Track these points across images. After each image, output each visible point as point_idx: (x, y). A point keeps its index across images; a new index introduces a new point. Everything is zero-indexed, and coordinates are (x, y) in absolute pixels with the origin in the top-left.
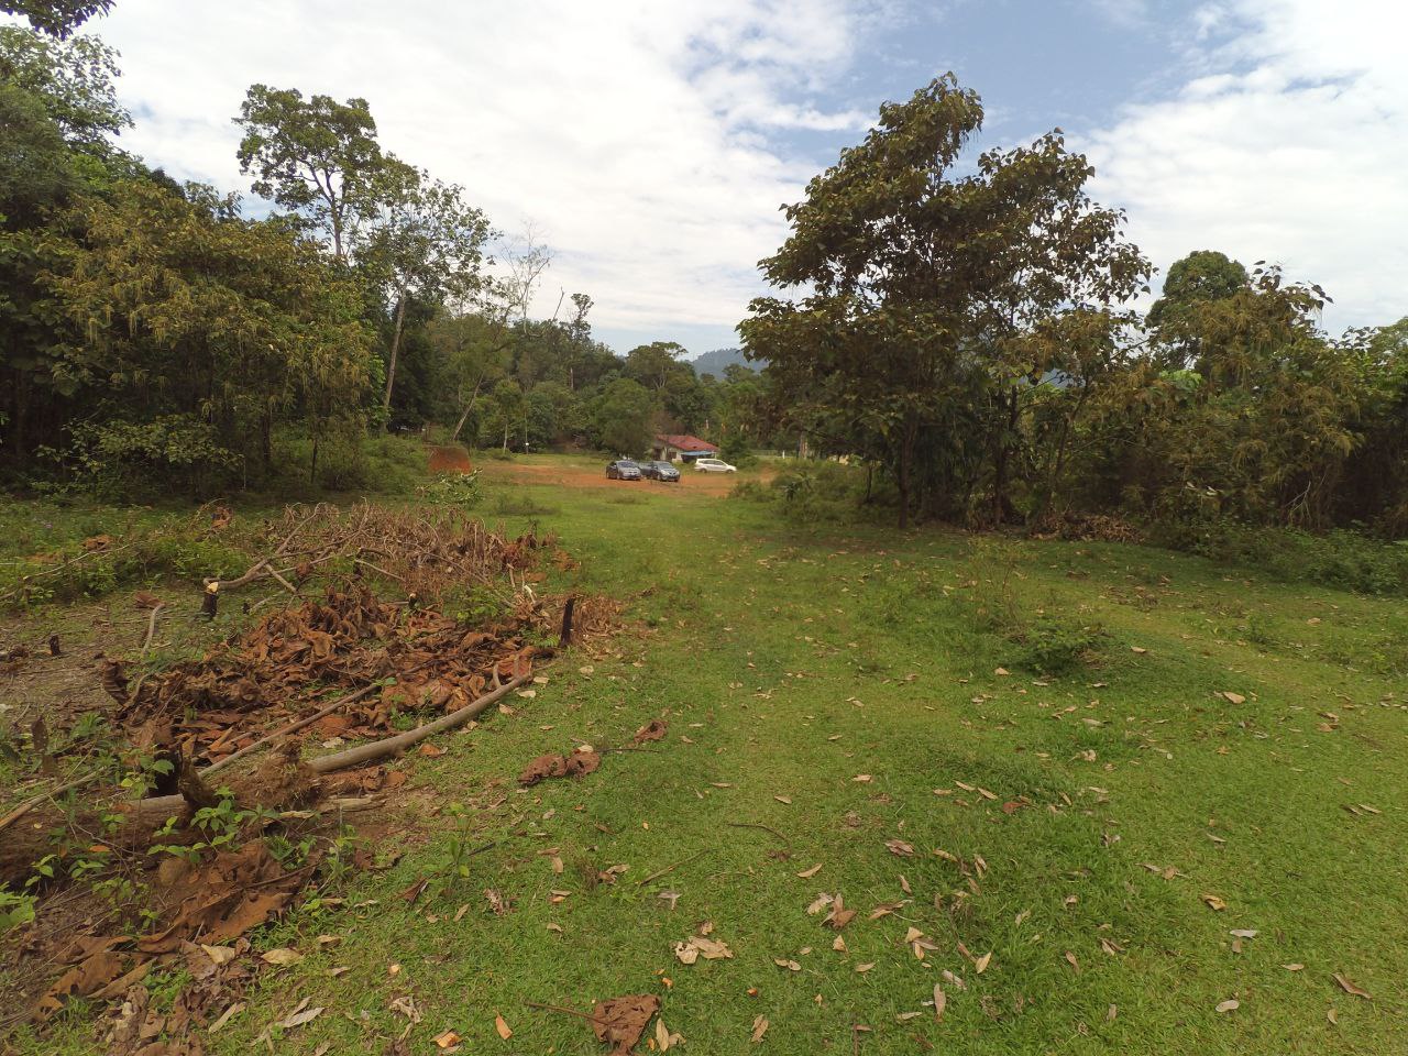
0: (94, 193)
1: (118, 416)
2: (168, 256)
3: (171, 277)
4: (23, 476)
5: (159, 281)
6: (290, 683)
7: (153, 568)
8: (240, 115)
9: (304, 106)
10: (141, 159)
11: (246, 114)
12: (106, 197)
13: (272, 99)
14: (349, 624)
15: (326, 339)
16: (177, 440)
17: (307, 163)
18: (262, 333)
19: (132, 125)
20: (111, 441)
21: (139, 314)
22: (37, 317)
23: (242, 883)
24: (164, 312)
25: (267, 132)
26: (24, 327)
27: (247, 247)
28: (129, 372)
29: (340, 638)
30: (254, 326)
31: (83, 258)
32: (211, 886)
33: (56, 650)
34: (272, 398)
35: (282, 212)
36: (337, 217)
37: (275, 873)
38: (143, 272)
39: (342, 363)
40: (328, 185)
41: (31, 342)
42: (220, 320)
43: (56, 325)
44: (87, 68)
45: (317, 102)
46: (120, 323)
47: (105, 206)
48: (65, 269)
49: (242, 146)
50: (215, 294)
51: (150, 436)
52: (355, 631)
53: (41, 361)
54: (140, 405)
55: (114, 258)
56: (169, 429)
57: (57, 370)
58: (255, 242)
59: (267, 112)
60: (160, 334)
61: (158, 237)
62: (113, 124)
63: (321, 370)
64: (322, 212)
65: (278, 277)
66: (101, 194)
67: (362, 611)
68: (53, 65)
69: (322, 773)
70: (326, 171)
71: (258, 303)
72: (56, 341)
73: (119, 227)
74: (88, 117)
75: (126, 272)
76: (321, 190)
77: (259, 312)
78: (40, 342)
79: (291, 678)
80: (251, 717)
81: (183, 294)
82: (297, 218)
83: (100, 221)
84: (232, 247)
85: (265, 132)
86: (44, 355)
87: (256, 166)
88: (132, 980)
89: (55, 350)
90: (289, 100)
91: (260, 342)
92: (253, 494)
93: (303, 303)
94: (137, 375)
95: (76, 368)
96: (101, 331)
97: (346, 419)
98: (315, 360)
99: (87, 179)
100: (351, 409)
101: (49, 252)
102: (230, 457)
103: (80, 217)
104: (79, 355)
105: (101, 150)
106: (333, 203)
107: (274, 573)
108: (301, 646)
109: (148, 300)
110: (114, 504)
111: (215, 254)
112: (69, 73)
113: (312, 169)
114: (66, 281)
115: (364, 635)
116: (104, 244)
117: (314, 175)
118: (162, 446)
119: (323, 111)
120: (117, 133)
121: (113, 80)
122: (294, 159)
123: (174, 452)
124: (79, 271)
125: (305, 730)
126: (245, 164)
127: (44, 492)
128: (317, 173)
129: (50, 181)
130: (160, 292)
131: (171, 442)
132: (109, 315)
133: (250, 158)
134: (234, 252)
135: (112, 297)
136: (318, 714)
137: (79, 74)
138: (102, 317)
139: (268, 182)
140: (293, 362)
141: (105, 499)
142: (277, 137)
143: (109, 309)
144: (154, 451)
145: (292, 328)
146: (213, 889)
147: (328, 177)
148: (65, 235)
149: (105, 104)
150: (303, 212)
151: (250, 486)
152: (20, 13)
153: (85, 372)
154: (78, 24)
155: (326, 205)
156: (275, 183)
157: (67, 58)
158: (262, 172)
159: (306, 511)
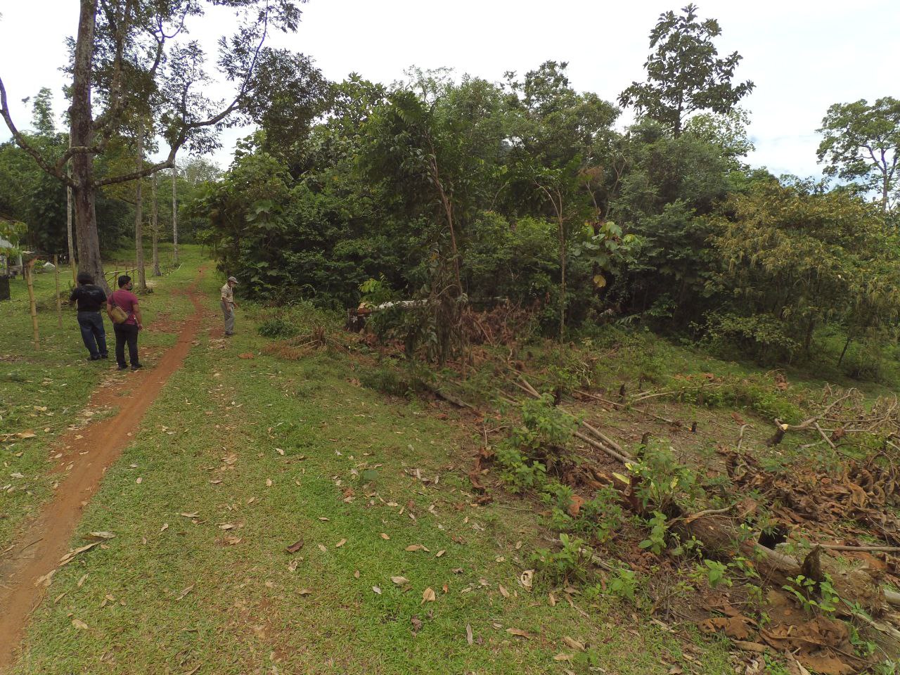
0: (738, 191)
1: (731, 311)
2: (780, 222)
3: (780, 234)
4: (676, 334)
5: (772, 238)
6: (834, 513)
7: (742, 401)
8: (821, 127)
9: (868, 108)
10: (765, 168)
11: (825, 125)
12: (745, 192)
13: (844, 111)
14: (880, 489)
15: (881, 271)
16: (763, 330)
17: (868, 147)
18: (835, 267)
19: (754, 149)
20: (727, 324)
21: (758, 256)
22: (701, 258)
23: (828, 642)
24: (774, 255)
25: (839, 133)
26: (694, 263)
27: (831, 211)
28: (744, 288)
29: (872, 497)
30: (830, 263)
31: (732, 226)
32: (809, 630)
33: (694, 430)
34: (831, 310)
35: (844, 183)
36: (887, 180)
37: (849, 650)
38: (764, 232)
39: (891, 289)
40: (883, 159)
41: (696, 270)
42: (808, 259)
43: (709, 262)
44: (733, 125)
45: (879, 103)
46: (746, 261)
47: (744, 197)
48: (720, 233)
49: (821, 146)
50: (807, 243)
51: (745, 325)
52: (883, 496)
53: (698, 279)
54: (745, 307)
55: (749, 225)
56: (759, 322)
57: (708, 285)
58: (837, 207)
59: (841, 120)
60: (769, 267)
61: (773, 211)
62: (743, 152)
63: (874, 293)
64: (876, 178)
65: (848, 229)
66: (742, 191)
67: (895, 485)
68: (715, 128)
69: (890, 603)
70: (882, 149)
71: (833, 248)
72: (708, 270)
73: (752, 209)
74: (733, 151)
75: (754, 233)
76: (876, 164)
77: (834, 253)
78: (700, 270)
79: (836, 510)
80: (808, 523)
81: (787, 243)
82: (856, 186)
83: (741, 205)
84: (822, 212)
85: (836, 133)
86: (700, 276)
87: (829, 156)
88: (754, 649)
89: (706, 274)
90: (858, 108)
91: (832, 273)
92: (795, 369)
93: (864, 246)
94: (747, 290)
95: (716, 284)
96: (735, 265)
97: (880, 330)
98: (870, 286)
99: (736, 184)
100: (887, 323)
101: (715, 225)
102: (792, 344)
103: (731, 205)
104: (720, 278)
105: (735, 167)
106: (885, 172)
107: (820, 429)
108: (844, 491)
109: (764, 248)
110: (715, 357)
111: (810, 218)
112: (723, 130)
113: (871, 150)
114: (721, 239)
115: (890, 502)
116: (743, 217)
117: (871, 153)
118: (754, 331)
119: (885, 108)
120: (746, 156)
121: (746, 128)
122: (857, 145)
123: (760, 336)
124: (728, 234)
125: (846, 553)
126: (821, 157)
127: (685, 344)
128: (874, 152)
129: (718, 188)
130: (772, 242)
131: (759, 330)
132: (741, 257)
133: (825, 152)
134: (822, 216)
135: (743, 247)
136: (858, 548)
137: (728, 129)
138: (737, 258)
139: (835, 165)
140: (854, 287)
141: (712, 353)
142: (844, 136)
143: (742, 253)
144: (748, 334)
145: (854, 263)
146: (810, 632)
147: (883, 153)
148: (722, 216)
149: (741, 142)
150: (860, 180)
151: (793, 364)
152: (709, 107)
153: (721, 286)
154: (735, 103)
155: (879, 172)
156: (841, 165)
157: (723, 123)
158: (832, 159)
159: (840, 391)
